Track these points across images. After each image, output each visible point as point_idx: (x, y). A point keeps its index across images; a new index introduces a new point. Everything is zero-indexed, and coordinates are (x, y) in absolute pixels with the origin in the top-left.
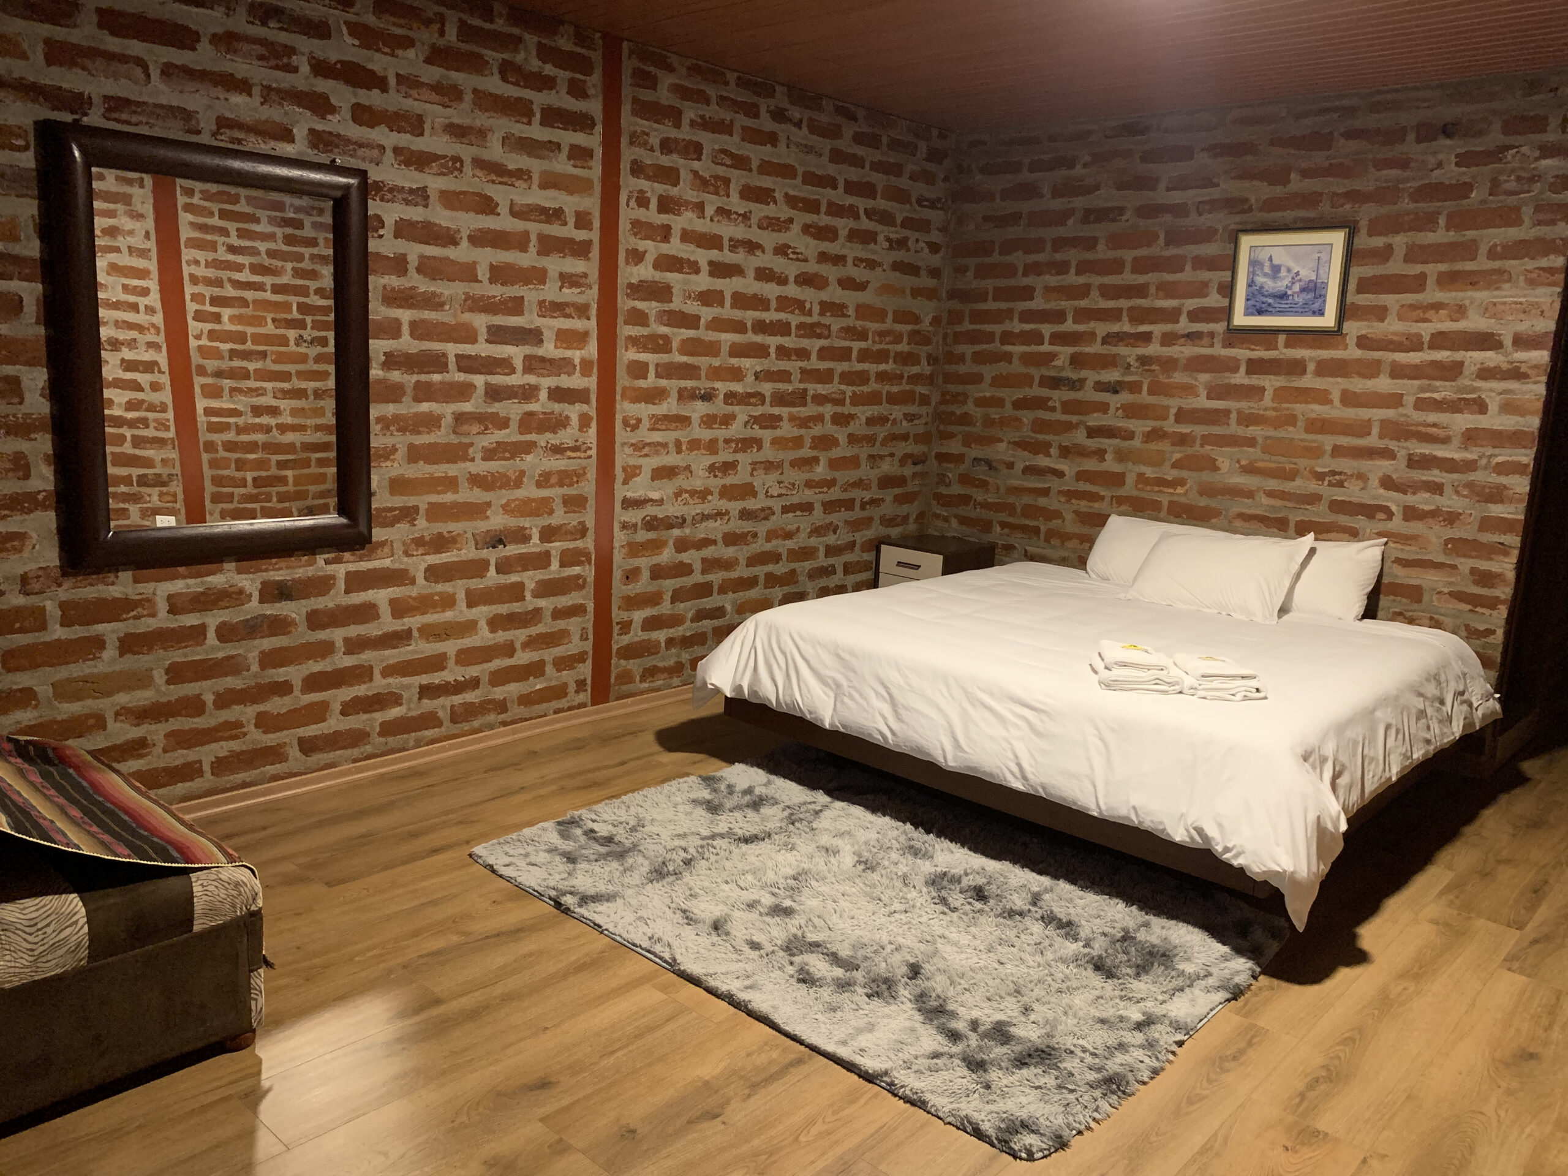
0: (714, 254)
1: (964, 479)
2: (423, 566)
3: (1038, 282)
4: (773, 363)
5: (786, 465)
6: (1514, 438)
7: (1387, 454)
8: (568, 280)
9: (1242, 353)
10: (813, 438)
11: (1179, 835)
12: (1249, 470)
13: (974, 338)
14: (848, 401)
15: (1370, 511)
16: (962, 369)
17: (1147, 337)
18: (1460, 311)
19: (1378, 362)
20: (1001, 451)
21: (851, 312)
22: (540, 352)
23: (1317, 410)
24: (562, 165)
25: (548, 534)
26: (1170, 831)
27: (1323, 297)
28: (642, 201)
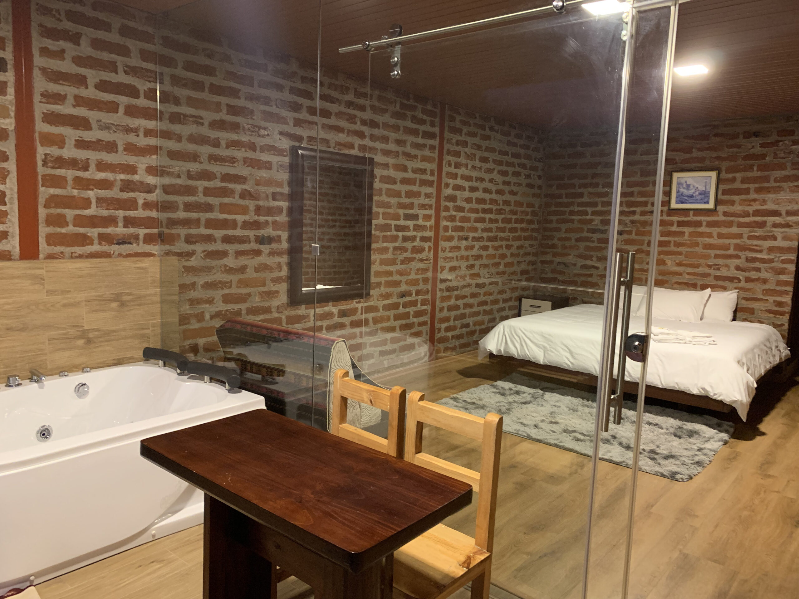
0: (470, 183)
1: (553, 271)
2: (382, 305)
3: (585, 191)
4: (487, 225)
5: (490, 265)
6: (788, 250)
7: (738, 257)
8: (427, 195)
9: (675, 219)
10: (499, 254)
11: (695, 391)
12: (680, 264)
13: (556, 213)
14: (511, 240)
15: (731, 279)
16: (551, 226)
17: (634, 213)
18: (764, 202)
19: (732, 222)
20: (570, 259)
21: (512, 204)
22: (418, 223)
23: (707, 240)
24: (427, 153)
25: (418, 293)
26: (691, 390)
27: (708, 197)
28: (450, 165)
